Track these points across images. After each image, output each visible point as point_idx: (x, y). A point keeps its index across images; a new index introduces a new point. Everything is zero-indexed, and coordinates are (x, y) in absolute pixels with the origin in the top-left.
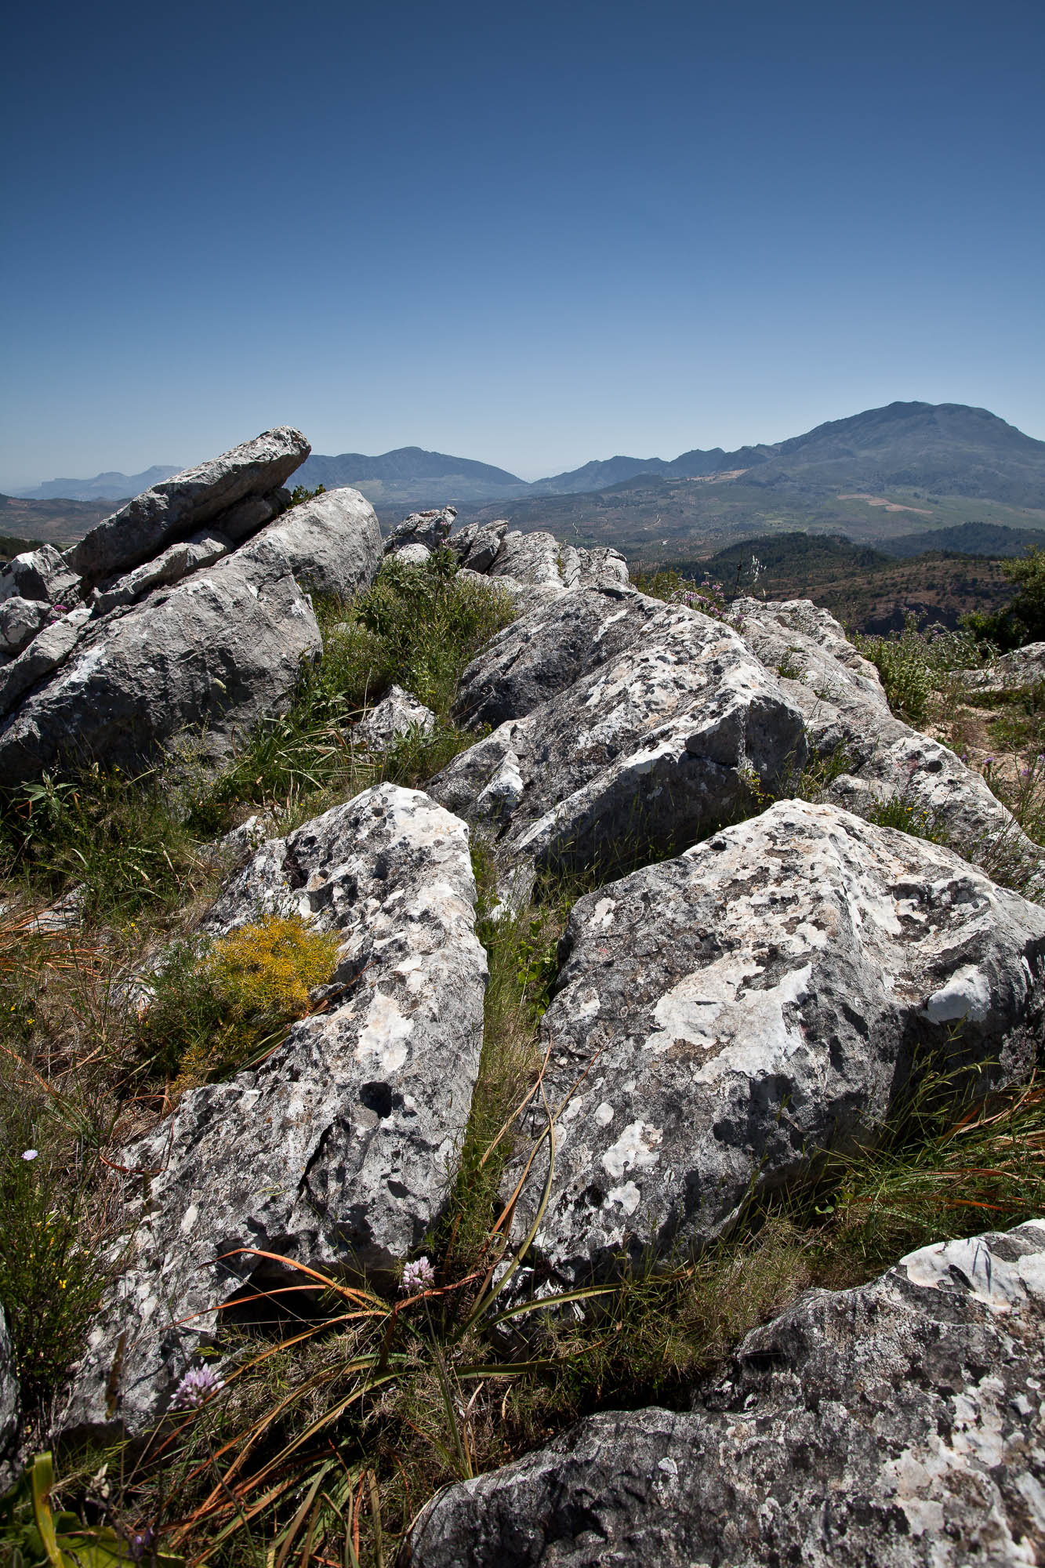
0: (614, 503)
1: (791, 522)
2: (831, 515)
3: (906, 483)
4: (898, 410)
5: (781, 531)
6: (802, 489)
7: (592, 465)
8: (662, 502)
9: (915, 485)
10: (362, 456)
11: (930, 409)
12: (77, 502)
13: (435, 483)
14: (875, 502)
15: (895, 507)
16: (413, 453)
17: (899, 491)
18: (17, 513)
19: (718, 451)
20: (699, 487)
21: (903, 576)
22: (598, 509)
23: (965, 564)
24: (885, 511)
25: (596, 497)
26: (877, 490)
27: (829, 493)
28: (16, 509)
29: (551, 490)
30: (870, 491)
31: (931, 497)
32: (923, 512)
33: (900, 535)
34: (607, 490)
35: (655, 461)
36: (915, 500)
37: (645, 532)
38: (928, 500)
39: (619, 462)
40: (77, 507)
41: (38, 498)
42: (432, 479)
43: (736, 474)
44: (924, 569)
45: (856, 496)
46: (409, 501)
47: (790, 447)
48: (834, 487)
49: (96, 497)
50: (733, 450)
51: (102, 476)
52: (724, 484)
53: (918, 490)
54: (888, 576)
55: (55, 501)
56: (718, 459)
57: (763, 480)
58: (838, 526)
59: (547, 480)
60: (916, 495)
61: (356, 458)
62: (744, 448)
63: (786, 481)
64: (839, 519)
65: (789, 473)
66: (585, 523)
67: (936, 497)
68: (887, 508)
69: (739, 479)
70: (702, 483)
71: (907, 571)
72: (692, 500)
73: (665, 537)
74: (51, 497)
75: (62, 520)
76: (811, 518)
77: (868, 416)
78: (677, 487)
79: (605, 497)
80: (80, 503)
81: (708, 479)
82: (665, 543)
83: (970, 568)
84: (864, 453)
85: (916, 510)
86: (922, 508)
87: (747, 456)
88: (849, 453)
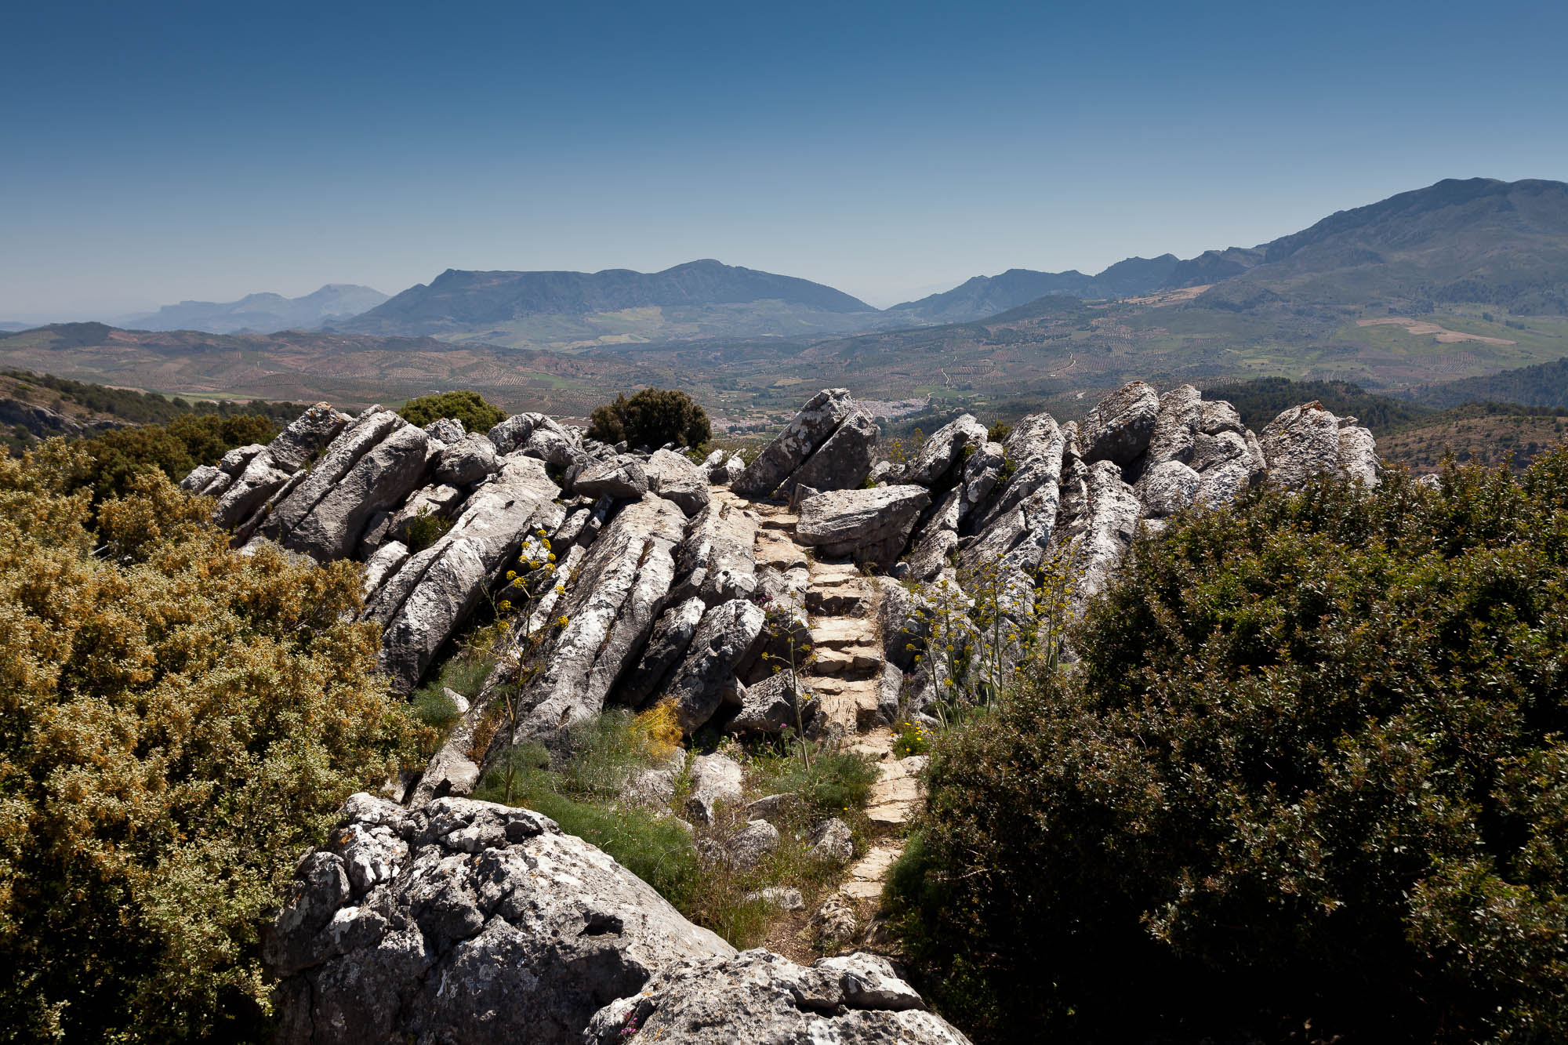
0: (1004, 338)
1: (1282, 363)
2: (1346, 350)
3: (1469, 300)
4: (1449, 190)
5: (1266, 375)
6: (1299, 313)
7: (975, 282)
8: (1079, 336)
9: (1485, 301)
10: (633, 273)
11: (1502, 189)
12: (211, 336)
13: (741, 311)
14: (1419, 328)
15: (1451, 336)
16: (709, 268)
17: (1459, 311)
18: (123, 350)
19: (1168, 258)
20: (1137, 313)
21: (1421, 440)
22: (981, 348)
23: (1518, 422)
24: (1436, 342)
25: (979, 329)
26: (1422, 310)
27: (1342, 317)
28: (119, 344)
29: (915, 320)
30: (1411, 313)
31: (1511, 318)
32: (1498, 341)
33: (1456, 378)
34: (996, 319)
35: (1072, 276)
36: (1486, 324)
37: (1052, 380)
38: (1508, 323)
39: (1014, 278)
40: (209, 342)
41: (154, 328)
42: (735, 306)
43: (1194, 292)
44: (1453, 430)
45: (1388, 321)
46: (700, 336)
47: (1280, 251)
48: (1352, 307)
49: (239, 327)
50: (1190, 257)
51: (250, 298)
52: (1176, 306)
53: (1490, 309)
54: (1399, 442)
55: (178, 335)
56: (1170, 271)
57: (1237, 300)
58: (1358, 366)
59: (908, 305)
60: (1486, 317)
61: (624, 277)
62: (1207, 254)
63: (1273, 300)
64: (1360, 355)
65: (1278, 288)
66: (961, 369)
67: (1520, 318)
68: (1439, 337)
69: (1200, 299)
70: (1140, 307)
71: (1427, 433)
72: (1125, 332)
73: (1080, 388)
74: (173, 328)
75: (184, 361)
76: (1315, 354)
77: (1401, 202)
78: (1103, 313)
79: (993, 330)
80: (216, 337)
81: (1151, 300)
82: (1080, 396)
83: (1525, 427)
84: (1399, 256)
85: (1487, 340)
86: (1497, 337)
87: (1212, 265)
88: (1373, 257)
